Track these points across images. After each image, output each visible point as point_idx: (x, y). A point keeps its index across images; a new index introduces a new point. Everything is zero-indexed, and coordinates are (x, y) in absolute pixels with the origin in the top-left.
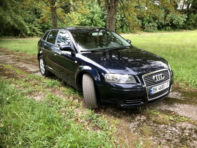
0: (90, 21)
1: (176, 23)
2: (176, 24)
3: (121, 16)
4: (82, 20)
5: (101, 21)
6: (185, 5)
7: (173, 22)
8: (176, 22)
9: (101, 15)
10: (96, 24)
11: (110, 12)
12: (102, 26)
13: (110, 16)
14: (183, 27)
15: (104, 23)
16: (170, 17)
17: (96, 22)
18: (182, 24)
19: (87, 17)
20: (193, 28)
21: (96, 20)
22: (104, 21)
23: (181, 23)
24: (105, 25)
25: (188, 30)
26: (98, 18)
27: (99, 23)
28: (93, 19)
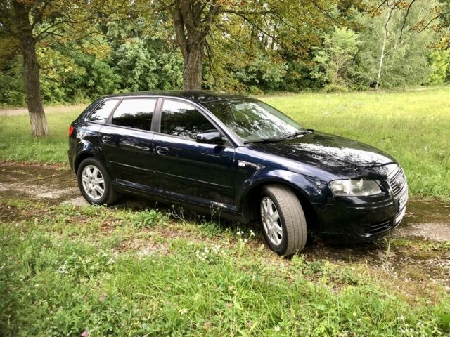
0: (83, 72)
1: (268, 78)
2: (269, 81)
3: (157, 61)
4: (62, 69)
5: (110, 72)
6: (275, 44)
7: (264, 77)
8: (268, 76)
9: (110, 58)
10: (99, 79)
11: (190, 58)
12: (115, 83)
13: (190, 67)
14: (280, 87)
15: (120, 77)
16: (256, 67)
17: (99, 73)
18: (279, 80)
19: (76, 62)
20: (298, 89)
21: (100, 70)
22: (119, 72)
23: (277, 79)
24: (120, 81)
25: (289, 93)
26: (103, 64)
27: (108, 76)
28: (90, 65)
